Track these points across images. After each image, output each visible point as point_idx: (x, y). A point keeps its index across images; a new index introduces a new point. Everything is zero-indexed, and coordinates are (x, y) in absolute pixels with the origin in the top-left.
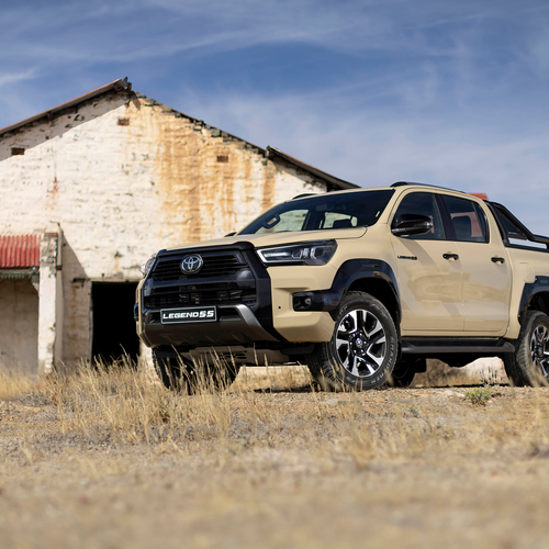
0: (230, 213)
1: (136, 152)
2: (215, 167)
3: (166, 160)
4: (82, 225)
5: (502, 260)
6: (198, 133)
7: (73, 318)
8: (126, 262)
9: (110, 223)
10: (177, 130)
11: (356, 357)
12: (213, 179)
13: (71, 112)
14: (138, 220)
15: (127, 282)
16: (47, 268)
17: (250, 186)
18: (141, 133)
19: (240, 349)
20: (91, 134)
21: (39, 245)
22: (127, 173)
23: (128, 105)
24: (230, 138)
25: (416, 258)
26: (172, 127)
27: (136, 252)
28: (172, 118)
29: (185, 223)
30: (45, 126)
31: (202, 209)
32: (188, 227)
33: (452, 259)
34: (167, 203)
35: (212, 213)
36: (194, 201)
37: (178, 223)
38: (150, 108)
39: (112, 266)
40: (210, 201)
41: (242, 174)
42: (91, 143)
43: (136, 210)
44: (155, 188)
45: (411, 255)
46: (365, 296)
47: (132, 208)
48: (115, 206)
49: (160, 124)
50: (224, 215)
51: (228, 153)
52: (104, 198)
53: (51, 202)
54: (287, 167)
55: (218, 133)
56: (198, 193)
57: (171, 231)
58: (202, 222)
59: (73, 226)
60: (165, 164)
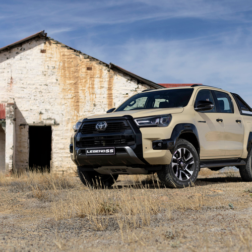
0: (93, 94)
1: (49, 65)
2: (86, 72)
3: (63, 69)
4: (24, 99)
5: (240, 121)
6: (78, 57)
7: (20, 142)
8: (44, 116)
9: (37, 98)
10: (68, 55)
11: (181, 171)
12: (85, 78)
13: (19, 46)
14: (51, 97)
15: (45, 125)
16: (9, 120)
17: (102, 81)
18: (51, 56)
19: (125, 167)
20: (28, 57)
21: (5, 109)
22: (45, 75)
23: (45, 43)
24: (93, 59)
25: (205, 122)
26: (66, 54)
27: (49, 112)
28: (66, 50)
29: (72, 98)
30: (6, 53)
31: (80, 92)
32: (73, 100)
33: (220, 122)
34: (63, 89)
35: (84, 94)
36: (76, 88)
37: (69, 99)
38: (56, 45)
39: (38, 118)
40: (84, 88)
41: (98, 76)
42: (28, 61)
43: (49, 92)
44: (58, 82)
45: (203, 120)
46: (185, 141)
47: (48, 92)
48: (39, 90)
49: (60, 52)
50: (90, 95)
51: (92, 66)
52: (34, 87)
53: (9, 89)
54: (119, 72)
55: (87, 57)
56: (78, 84)
57: (66, 102)
58: (80, 98)
59: (20, 100)
60: (63, 71)
